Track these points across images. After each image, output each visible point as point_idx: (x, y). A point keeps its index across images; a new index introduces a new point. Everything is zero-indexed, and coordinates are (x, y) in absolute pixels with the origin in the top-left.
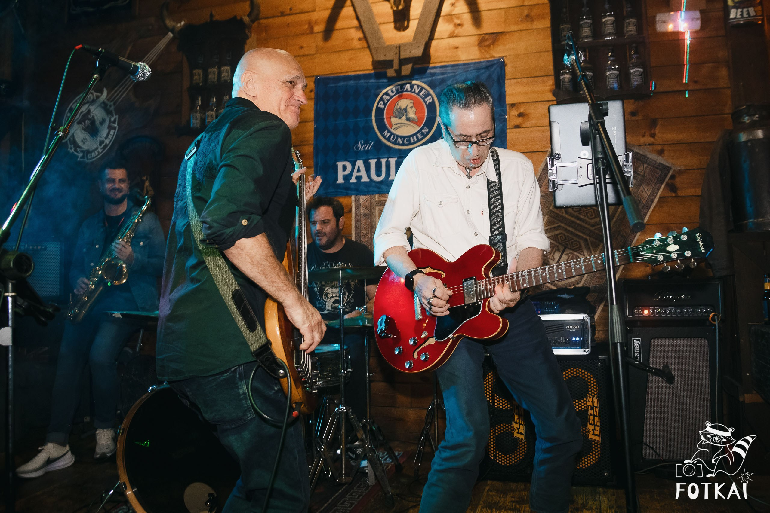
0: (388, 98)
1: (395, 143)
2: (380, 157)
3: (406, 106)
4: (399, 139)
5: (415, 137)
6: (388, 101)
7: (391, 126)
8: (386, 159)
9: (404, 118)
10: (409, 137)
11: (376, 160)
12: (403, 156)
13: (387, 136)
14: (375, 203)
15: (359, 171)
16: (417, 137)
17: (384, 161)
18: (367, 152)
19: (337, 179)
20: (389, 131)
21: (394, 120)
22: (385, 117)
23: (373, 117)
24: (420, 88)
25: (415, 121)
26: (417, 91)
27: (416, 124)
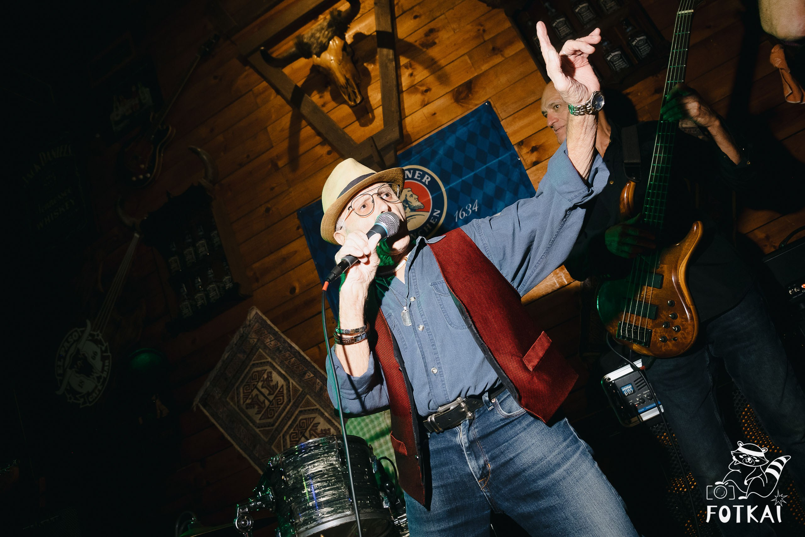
5: (428, 225)
10: (422, 227)
24: (412, 171)
25: (421, 209)
26: (410, 176)
27: (424, 212)
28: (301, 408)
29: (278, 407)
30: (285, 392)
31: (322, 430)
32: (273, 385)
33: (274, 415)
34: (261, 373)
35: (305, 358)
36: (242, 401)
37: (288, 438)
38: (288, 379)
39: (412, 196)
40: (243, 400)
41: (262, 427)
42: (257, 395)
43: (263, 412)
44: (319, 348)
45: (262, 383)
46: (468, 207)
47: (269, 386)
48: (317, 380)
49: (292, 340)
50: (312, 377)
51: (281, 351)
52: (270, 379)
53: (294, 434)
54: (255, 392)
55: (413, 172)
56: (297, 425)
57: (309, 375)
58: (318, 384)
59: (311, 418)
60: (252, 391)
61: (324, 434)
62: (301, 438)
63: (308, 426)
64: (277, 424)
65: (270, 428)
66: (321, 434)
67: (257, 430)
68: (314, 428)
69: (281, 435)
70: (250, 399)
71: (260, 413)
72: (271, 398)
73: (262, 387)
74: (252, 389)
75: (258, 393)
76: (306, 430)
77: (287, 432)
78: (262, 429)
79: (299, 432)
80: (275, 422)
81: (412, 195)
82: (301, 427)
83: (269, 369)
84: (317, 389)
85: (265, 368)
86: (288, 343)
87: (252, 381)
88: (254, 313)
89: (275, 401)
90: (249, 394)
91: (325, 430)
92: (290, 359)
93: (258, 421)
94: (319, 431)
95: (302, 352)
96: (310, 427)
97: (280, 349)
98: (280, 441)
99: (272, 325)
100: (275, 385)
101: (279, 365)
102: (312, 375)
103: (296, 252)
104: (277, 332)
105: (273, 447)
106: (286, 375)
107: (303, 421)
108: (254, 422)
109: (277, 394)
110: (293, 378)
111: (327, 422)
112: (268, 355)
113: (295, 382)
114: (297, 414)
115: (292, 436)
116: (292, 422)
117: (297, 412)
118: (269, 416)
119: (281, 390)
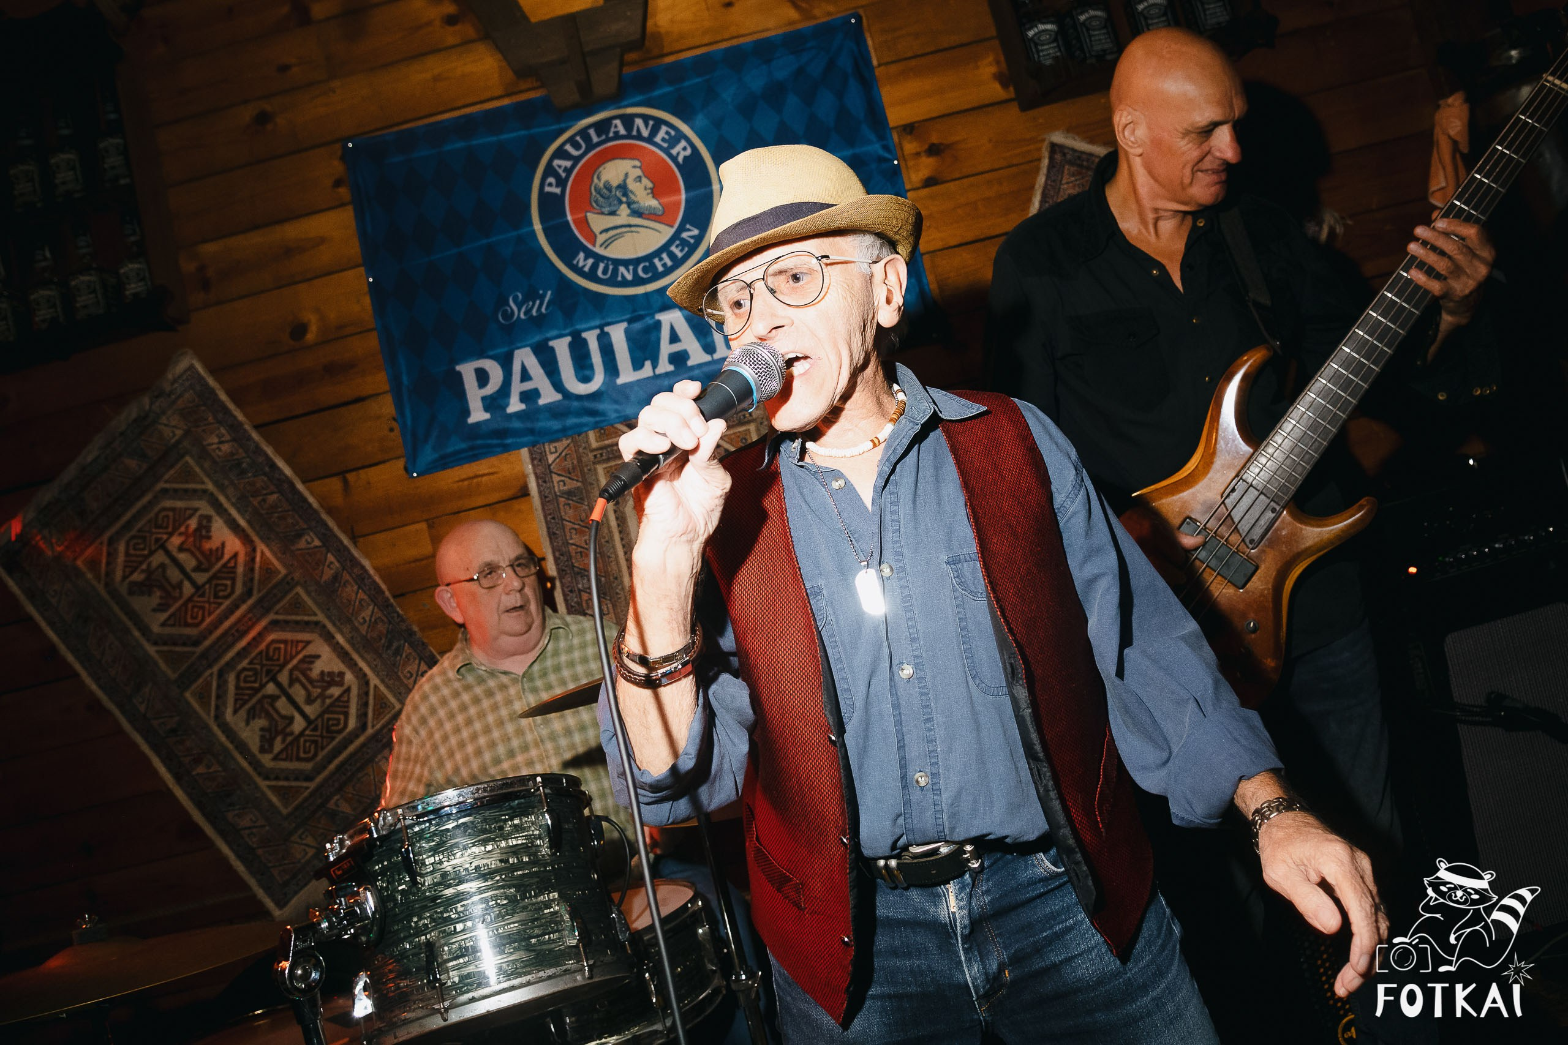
0: (568, 164)
1: (612, 282)
2: (579, 327)
3: (622, 177)
4: (622, 269)
5: (664, 256)
6: (568, 171)
7: (593, 238)
8: (598, 331)
9: (624, 210)
10: (649, 258)
11: (569, 339)
12: (642, 313)
13: (586, 269)
14: (591, 455)
15: (525, 376)
16: (672, 256)
17: (591, 338)
18: (539, 322)
19: (467, 413)
20: (589, 254)
21: (598, 222)
22: (569, 218)
23: (538, 227)
24: (651, 123)
25: (655, 214)
26: (645, 133)
27: (659, 222)
28: (277, 613)
29: (214, 603)
30: (240, 569)
31: (322, 673)
32: (211, 550)
33: (203, 620)
34: (181, 517)
35: (305, 500)
36: (119, 574)
37: (231, 679)
38: (252, 541)
39: (640, 181)
40: (124, 571)
41: (165, 644)
42: (162, 566)
43: (172, 610)
44: (345, 482)
45: (183, 538)
47: (200, 549)
48: (329, 555)
49: (277, 451)
50: (316, 547)
51: (243, 472)
52: (204, 532)
53: (250, 673)
54: (159, 558)
55: (653, 125)
56: (261, 652)
57: (309, 540)
58: (329, 566)
59: (298, 642)
60: (152, 553)
61: (327, 682)
62: (267, 682)
63: (288, 657)
64: (207, 643)
65: (186, 649)
66: (318, 681)
67: (151, 650)
68: (306, 666)
69: (215, 669)
70: (143, 571)
71: (164, 610)
72: (201, 578)
73: (181, 549)
74: (153, 548)
75: (167, 561)
76: (282, 666)
77: (230, 665)
78: (165, 648)
79: (265, 669)
80: (204, 636)
81: (640, 177)
82: (269, 659)
83: (205, 508)
84: (325, 578)
85: (196, 504)
86: (266, 455)
87: (154, 530)
88: (184, 364)
89: (210, 587)
90: (140, 559)
91: (330, 674)
92: (266, 494)
93: (156, 629)
94: (315, 673)
95: (300, 482)
96: (295, 662)
97: (244, 465)
98: (208, 684)
99: (231, 406)
100: (217, 549)
101: (233, 504)
102: (317, 543)
103: (322, 240)
104: (241, 424)
105: (188, 695)
106: (250, 531)
107: (277, 645)
108: (145, 630)
109: (219, 571)
110: (266, 540)
111: (339, 656)
112: (209, 476)
113: (271, 550)
114: (265, 628)
115: (243, 676)
116: (249, 644)
117: (264, 623)
118: (190, 620)
119: (229, 565)
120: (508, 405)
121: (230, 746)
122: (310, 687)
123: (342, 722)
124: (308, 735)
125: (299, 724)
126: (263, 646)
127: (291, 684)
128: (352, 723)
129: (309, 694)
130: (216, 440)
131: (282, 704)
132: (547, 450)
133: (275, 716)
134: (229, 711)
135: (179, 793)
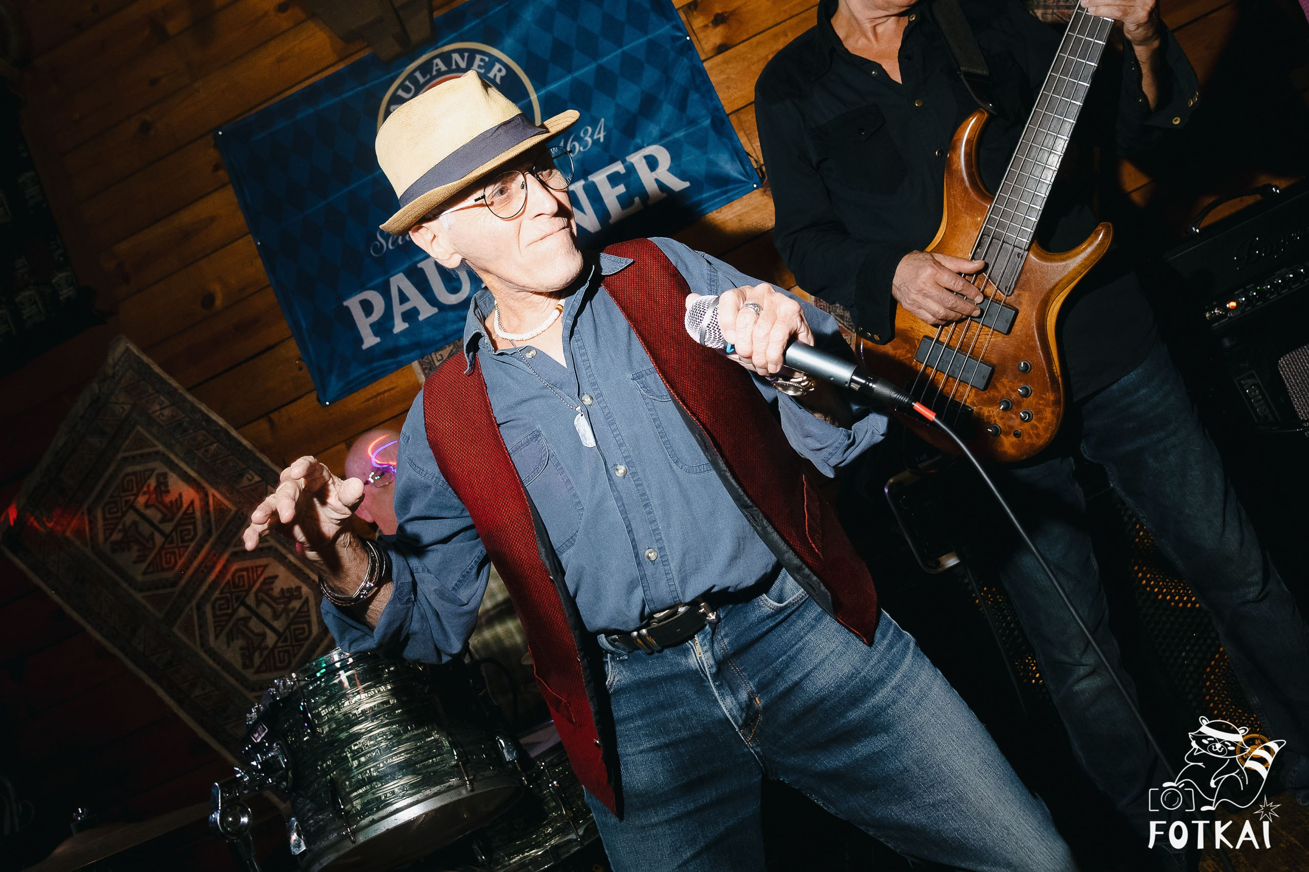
15: (403, 298)
19: (360, 341)
24: (467, 54)
26: (463, 65)
28: (235, 546)
29: (182, 547)
30: (198, 514)
31: (282, 590)
32: (171, 502)
33: (176, 563)
34: (142, 478)
35: (240, 444)
36: (101, 538)
37: (208, 609)
38: (204, 488)
40: (105, 533)
41: (149, 589)
42: (135, 523)
43: (150, 558)
44: (271, 421)
45: (147, 497)
46: (586, 132)
47: (162, 503)
49: (210, 406)
50: (257, 482)
51: (185, 430)
52: (163, 488)
53: (222, 602)
54: (131, 517)
55: (468, 57)
56: (228, 582)
57: (250, 477)
59: (257, 567)
60: (124, 514)
61: (288, 597)
62: (238, 607)
63: (252, 583)
64: (183, 582)
65: (167, 591)
67: (139, 596)
68: (267, 587)
69: (194, 603)
70: (120, 531)
71: (143, 561)
72: (168, 527)
73: (147, 506)
74: (124, 509)
75: (137, 518)
76: (248, 591)
77: (205, 598)
78: (149, 593)
79: (234, 597)
80: (179, 577)
82: (235, 586)
83: (160, 467)
85: (152, 465)
86: (201, 412)
87: (122, 494)
88: (121, 348)
89: (176, 533)
90: (116, 521)
91: (290, 590)
92: (207, 446)
93: (140, 578)
94: (276, 592)
95: (233, 430)
96: (258, 585)
97: (185, 424)
98: (190, 617)
99: (165, 376)
100: (176, 500)
101: (183, 460)
102: (257, 478)
103: (213, 219)
104: (176, 389)
105: (175, 630)
106: (199, 479)
107: (241, 573)
108: (131, 581)
109: (182, 518)
110: (214, 485)
112: (157, 439)
113: (220, 492)
114: (228, 561)
115: (217, 606)
116: (217, 577)
117: (226, 556)
118: (165, 566)
119: (188, 512)
120: (393, 326)
121: (217, 667)
122: (274, 604)
123: (306, 630)
124: (281, 647)
125: (271, 639)
126: (229, 577)
127: (258, 605)
128: (315, 629)
129: (274, 611)
130: (158, 407)
131: (254, 623)
132: (434, 358)
133: (250, 635)
134: (212, 637)
135: (183, 715)
